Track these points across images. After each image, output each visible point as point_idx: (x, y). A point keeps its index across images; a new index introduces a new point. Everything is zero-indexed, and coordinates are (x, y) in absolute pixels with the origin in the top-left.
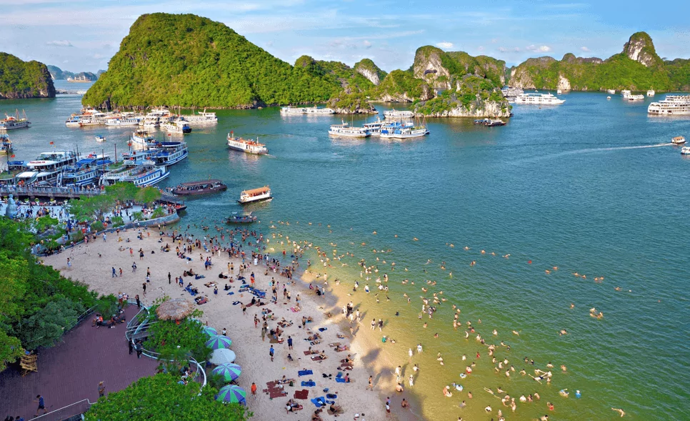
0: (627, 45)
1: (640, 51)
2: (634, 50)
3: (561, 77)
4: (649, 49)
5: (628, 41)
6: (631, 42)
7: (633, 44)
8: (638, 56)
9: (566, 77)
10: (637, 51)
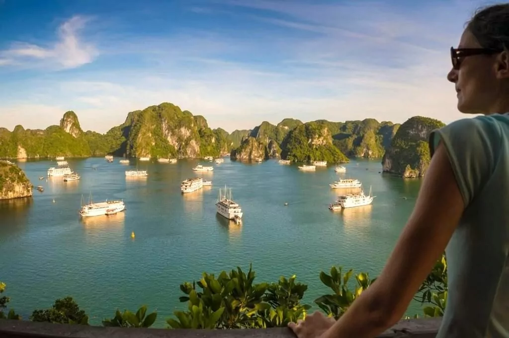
0: (63, 121)
1: (71, 126)
2: (67, 125)
3: (19, 147)
4: (76, 125)
5: (63, 118)
6: (65, 118)
7: (66, 120)
8: (70, 130)
9: (23, 147)
10: (69, 126)
